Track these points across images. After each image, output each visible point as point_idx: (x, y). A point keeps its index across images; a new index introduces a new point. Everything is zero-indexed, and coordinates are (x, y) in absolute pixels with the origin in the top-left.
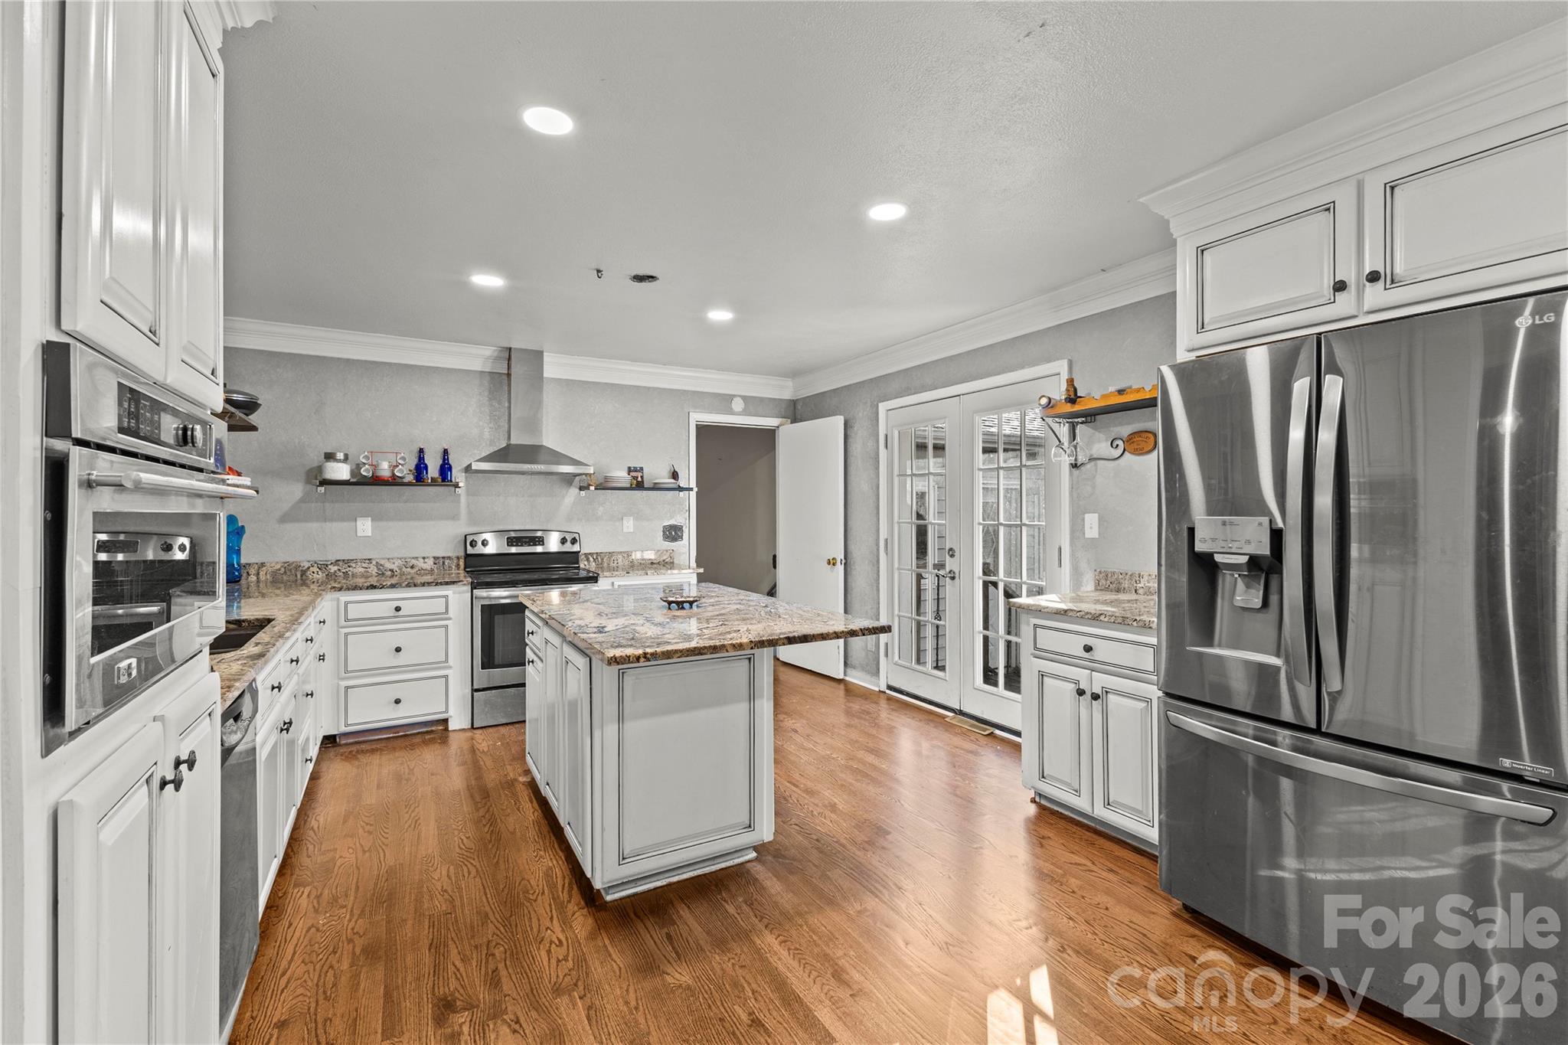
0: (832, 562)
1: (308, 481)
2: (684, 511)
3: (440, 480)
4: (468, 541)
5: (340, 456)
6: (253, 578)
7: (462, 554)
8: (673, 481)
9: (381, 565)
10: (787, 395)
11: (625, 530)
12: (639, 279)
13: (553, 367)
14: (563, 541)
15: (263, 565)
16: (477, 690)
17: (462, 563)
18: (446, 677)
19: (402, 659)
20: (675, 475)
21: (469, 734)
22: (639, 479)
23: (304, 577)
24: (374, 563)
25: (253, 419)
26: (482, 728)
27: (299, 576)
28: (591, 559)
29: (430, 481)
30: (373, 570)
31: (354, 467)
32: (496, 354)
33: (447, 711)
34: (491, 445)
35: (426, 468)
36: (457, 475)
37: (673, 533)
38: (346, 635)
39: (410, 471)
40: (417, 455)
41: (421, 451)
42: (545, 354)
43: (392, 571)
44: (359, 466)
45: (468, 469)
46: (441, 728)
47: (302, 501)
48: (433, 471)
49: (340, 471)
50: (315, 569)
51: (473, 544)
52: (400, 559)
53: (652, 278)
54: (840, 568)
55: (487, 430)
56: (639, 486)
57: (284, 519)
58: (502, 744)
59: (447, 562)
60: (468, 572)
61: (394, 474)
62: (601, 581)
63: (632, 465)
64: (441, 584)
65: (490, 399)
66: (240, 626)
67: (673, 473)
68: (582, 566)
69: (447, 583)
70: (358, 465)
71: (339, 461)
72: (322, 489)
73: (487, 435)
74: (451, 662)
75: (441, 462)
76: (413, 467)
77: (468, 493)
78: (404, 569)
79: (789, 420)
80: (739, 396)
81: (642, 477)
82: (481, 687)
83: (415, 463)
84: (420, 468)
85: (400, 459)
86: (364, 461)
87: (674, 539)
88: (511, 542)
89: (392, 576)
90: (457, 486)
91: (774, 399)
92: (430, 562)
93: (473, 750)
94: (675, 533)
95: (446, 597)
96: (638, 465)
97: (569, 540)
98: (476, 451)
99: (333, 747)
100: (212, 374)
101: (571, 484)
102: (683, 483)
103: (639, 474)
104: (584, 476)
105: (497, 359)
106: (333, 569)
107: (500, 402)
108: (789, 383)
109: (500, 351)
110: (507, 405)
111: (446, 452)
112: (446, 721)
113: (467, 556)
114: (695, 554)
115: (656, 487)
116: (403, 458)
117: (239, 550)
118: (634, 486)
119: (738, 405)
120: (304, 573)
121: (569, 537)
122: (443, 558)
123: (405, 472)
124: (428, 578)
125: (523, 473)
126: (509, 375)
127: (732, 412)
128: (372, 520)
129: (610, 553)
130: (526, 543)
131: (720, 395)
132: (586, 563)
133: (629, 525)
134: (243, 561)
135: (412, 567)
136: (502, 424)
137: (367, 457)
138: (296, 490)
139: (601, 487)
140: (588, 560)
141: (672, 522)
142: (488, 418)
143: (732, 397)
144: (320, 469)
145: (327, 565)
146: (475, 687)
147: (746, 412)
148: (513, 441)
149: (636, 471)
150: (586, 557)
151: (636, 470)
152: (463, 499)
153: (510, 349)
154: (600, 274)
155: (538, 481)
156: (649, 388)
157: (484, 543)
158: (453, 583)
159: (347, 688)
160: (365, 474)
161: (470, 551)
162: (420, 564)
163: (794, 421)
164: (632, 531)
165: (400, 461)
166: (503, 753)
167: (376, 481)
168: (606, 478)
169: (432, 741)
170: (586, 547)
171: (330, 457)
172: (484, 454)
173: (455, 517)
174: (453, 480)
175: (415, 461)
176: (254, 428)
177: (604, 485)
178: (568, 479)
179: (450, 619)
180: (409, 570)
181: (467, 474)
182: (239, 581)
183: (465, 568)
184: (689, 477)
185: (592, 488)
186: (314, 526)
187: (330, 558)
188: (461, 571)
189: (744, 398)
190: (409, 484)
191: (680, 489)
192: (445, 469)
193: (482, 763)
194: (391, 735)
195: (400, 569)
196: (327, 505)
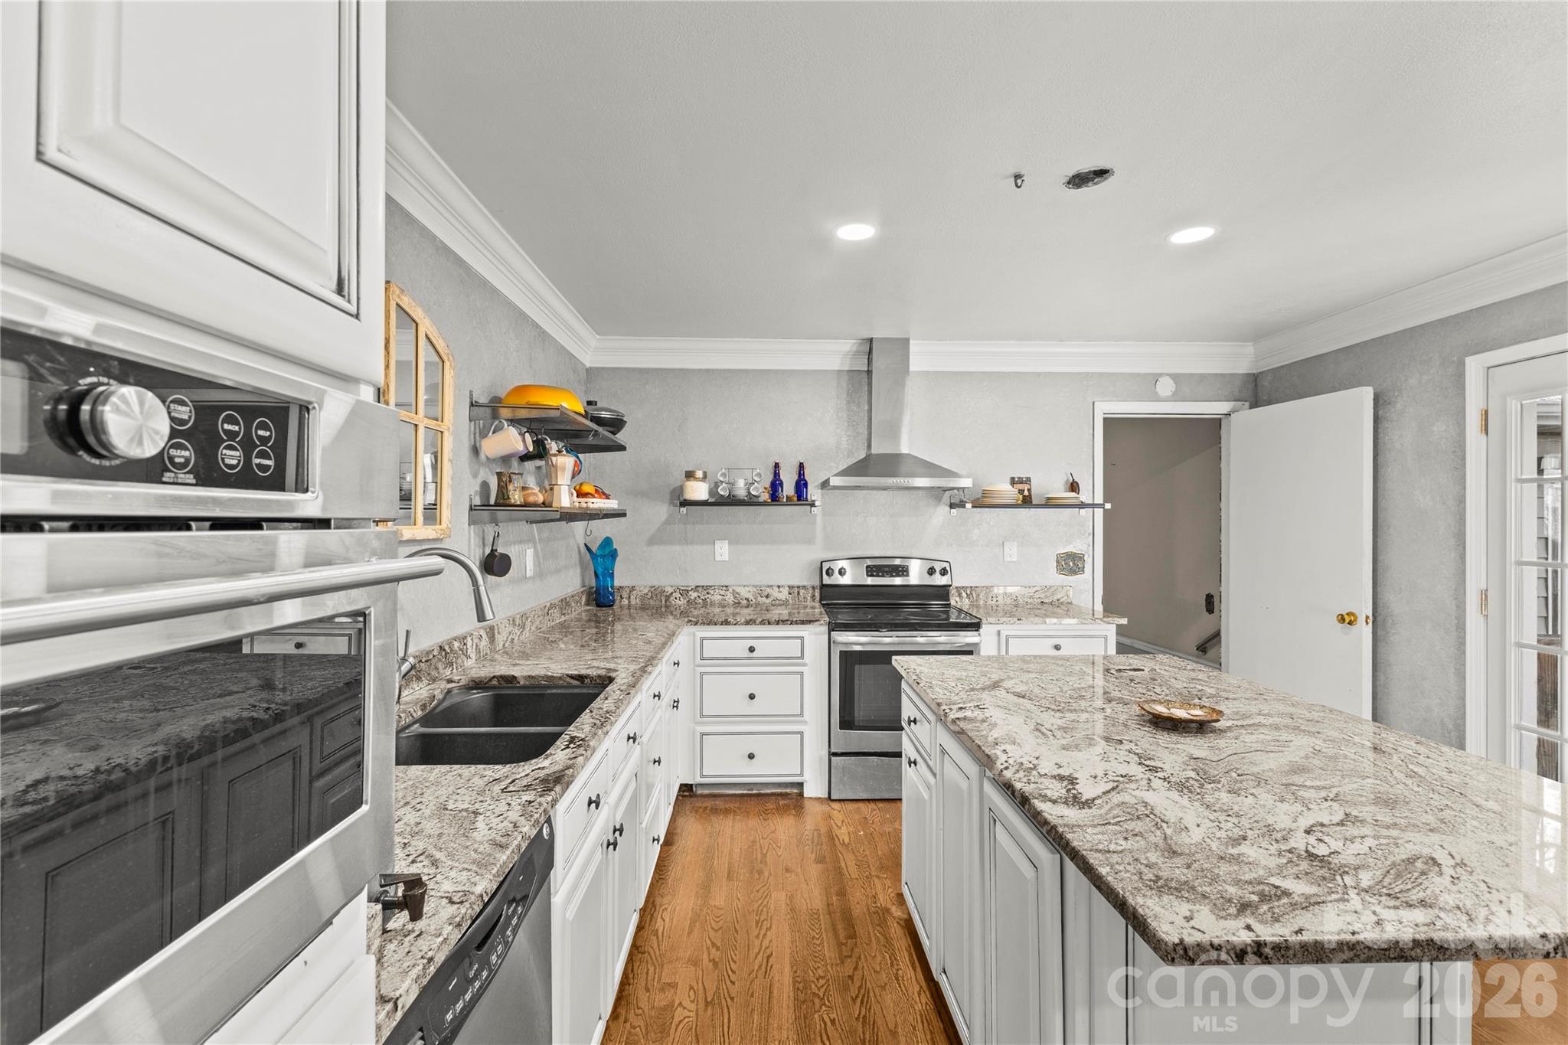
0: (1347, 619)
1: (672, 503)
2: (1087, 534)
3: (795, 499)
4: (824, 569)
5: (699, 474)
6: (625, 602)
7: (817, 583)
8: (1073, 494)
9: (737, 593)
10: (1243, 367)
11: (1008, 559)
12: (1079, 180)
13: (920, 359)
14: (931, 571)
15: (633, 588)
16: (835, 754)
17: (817, 594)
18: (801, 733)
19: (755, 707)
20: (1074, 487)
21: (825, 808)
22: (1026, 493)
23: (668, 603)
24: (731, 590)
25: (621, 437)
26: (840, 800)
27: (663, 602)
28: (964, 595)
29: (785, 500)
30: (730, 599)
31: (713, 485)
32: (855, 349)
33: (802, 774)
34: (848, 456)
35: (781, 484)
36: (813, 493)
37: (1071, 563)
38: (702, 674)
39: (766, 488)
40: (772, 471)
41: (777, 466)
42: (911, 342)
43: (747, 599)
44: (717, 485)
45: (825, 484)
46: (796, 791)
47: (667, 522)
48: (788, 489)
49: (698, 491)
50: (677, 595)
51: (829, 572)
52: (756, 587)
53: (1102, 173)
54: (1366, 631)
55: (844, 439)
56: (1027, 502)
57: (652, 541)
58: (866, 835)
59: (802, 592)
60: (823, 605)
61: (749, 493)
62: (984, 629)
63: (1016, 475)
64: (796, 623)
65: (848, 402)
66: (583, 682)
67: (1072, 484)
68: (953, 602)
69: (803, 622)
70: (716, 483)
71: (697, 479)
72: (684, 510)
73: (844, 444)
74: (807, 717)
75: (796, 477)
76: (768, 484)
77: (824, 514)
78: (759, 599)
79: (1247, 404)
80: (1168, 375)
81: (1029, 490)
82: (839, 751)
83: (771, 480)
84: (776, 485)
85: (756, 475)
86: (722, 479)
87: (1073, 572)
88: (872, 571)
89: (747, 607)
90: (812, 505)
91: (1223, 375)
92: (786, 591)
93: (831, 837)
94: (1074, 564)
95: (802, 638)
96: (1024, 475)
97: (938, 570)
98: (832, 464)
99: (691, 796)
100: (340, 290)
101: (940, 501)
102: (1084, 497)
103: (1026, 487)
104: (956, 491)
105: (856, 354)
106: (694, 595)
107: (859, 405)
108: (1250, 349)
109: (860, 344)
110: (866, 407)
111: (801, 466)
112: (801, 785)
113: (823, 586)
114: (1102, 593)
115: (1050, 504)
116: (759, 475)
117: (613, 573)
118: (1020, 502)
119: (1166, 387)
120: (668, 598)
121: (938, 567)
122: (799, 587)
123: (761, 491)
124: (784, 613)
125: (885, 489)
126: (869, 372)
127: (1157, 398)
128: (729, 543)
129: (987, 587)
130: (887, 572)
131: (1139, 375)
132: (958, 599)
133: (1012, 552)
134: (617, 583)
135: (767, 597)
136: (861, 431)
137: (724, 475)
138: (660, 511)
139: (978, 504)
140: (960, 595)
141: (1070, 549)
142: (846, 424)
143: (1155, 378)
144: (681, 489)
145: (688, 591)
146: (833, 751)
147: (1176, 397)
148: (874, 451)
149: (1021, 483)
150: (958, 591)
151: (1021, 481)
152: (819, 519)
153: (871, 340)
154: (1019, 182)
155: (901, 498)
156: (1039, 374)
157: (842, 572)
158: (810, 622)
159: (703, 734)
160: (722, 493)
161: (827, 580)
162: (775, 593)
163: (1255, 404)
164: (1015, 559)
165: (756, 479)
166: (867, 852)
167: (732, 501)
168: (984, 492)
169: (786, 808)
170: (959, 579)
171: (690, 475)
172: (842, 467)
173: (810, 541)
174: (809, 498)
175: (769, 478)
176: (622, 448)
177: (983, 502)
178: (937, 493)
179: (805, 665)
180: (764, 599)
181: (824, 491)
182: (612, 606)
183: (821, 600)
184: (1093, 489)
185: (969, 506)
186: (677, 548)
187: (690, 583)
188: (817, 605)
189: (1175, 377)
190: (764, 504)
191: (1082, 506)
192: (801, 485)
193: (843, 864)
194: (745, 792)
195: (755, 599)
196: (688, 526)
